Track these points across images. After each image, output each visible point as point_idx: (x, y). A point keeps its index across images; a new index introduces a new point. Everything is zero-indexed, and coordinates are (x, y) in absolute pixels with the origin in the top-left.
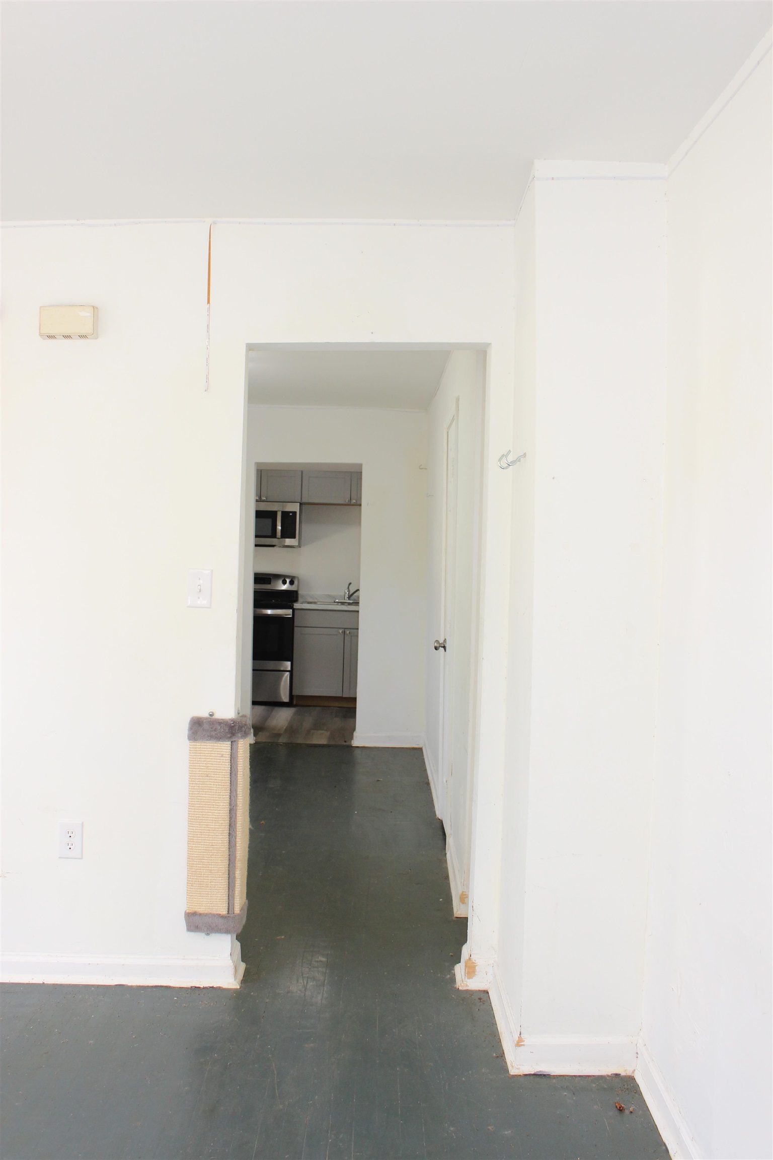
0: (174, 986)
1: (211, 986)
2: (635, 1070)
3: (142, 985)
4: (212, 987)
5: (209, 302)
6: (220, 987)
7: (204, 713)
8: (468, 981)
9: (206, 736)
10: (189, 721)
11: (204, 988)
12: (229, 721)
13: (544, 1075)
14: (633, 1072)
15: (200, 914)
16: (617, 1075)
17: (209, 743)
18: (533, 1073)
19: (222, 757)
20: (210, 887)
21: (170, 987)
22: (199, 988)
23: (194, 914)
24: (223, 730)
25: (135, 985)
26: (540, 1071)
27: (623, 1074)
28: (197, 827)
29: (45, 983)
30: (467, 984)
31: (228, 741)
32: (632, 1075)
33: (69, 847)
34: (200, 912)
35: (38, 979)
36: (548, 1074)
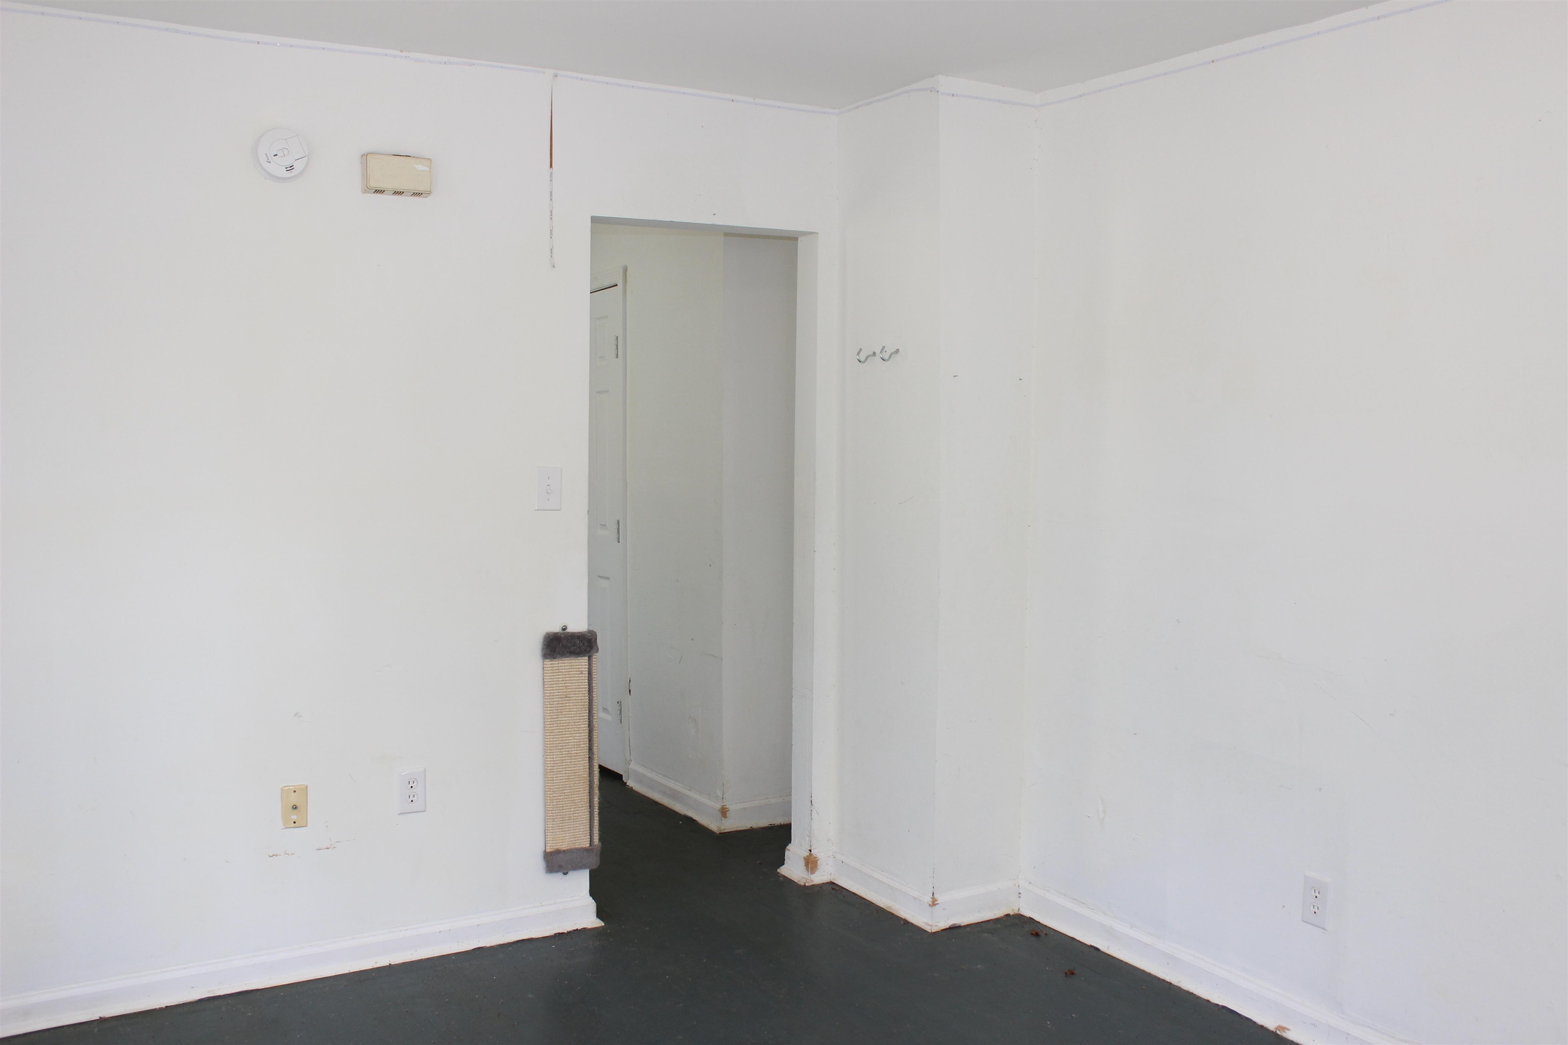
0: (537, 937)
1: (575, 929)
2: (1019, 909)
3: (501, 943)
4: (577, 930)
5: (551, 166)
6: (584, 928)
7: (556, 629)
8: (812, 876)
9: (565, 652)
10: (542, 638)
11: (569, 933)
12: (587, 634)
13: (956, 927)
14: (1018, 911)
15: (564, 851)
16: (1008, 915)
17: (567, 660)
18: (948, 927)
19: (581, 674)
20: (573, 819)
21: (532, 938)
22: (563, 933)
23: (558, 852)
24: (582, 644)
25: (495, 944)
26: (953, 924)
27: (1012, 913)
28: (558, 755)
29: (392, 963)
30: (812, 879)
31: (585, 656)
32: (1018, 913)
33: (411, 799)
34: (563, 849)
35: (383, 962)
36: (958, 925)
